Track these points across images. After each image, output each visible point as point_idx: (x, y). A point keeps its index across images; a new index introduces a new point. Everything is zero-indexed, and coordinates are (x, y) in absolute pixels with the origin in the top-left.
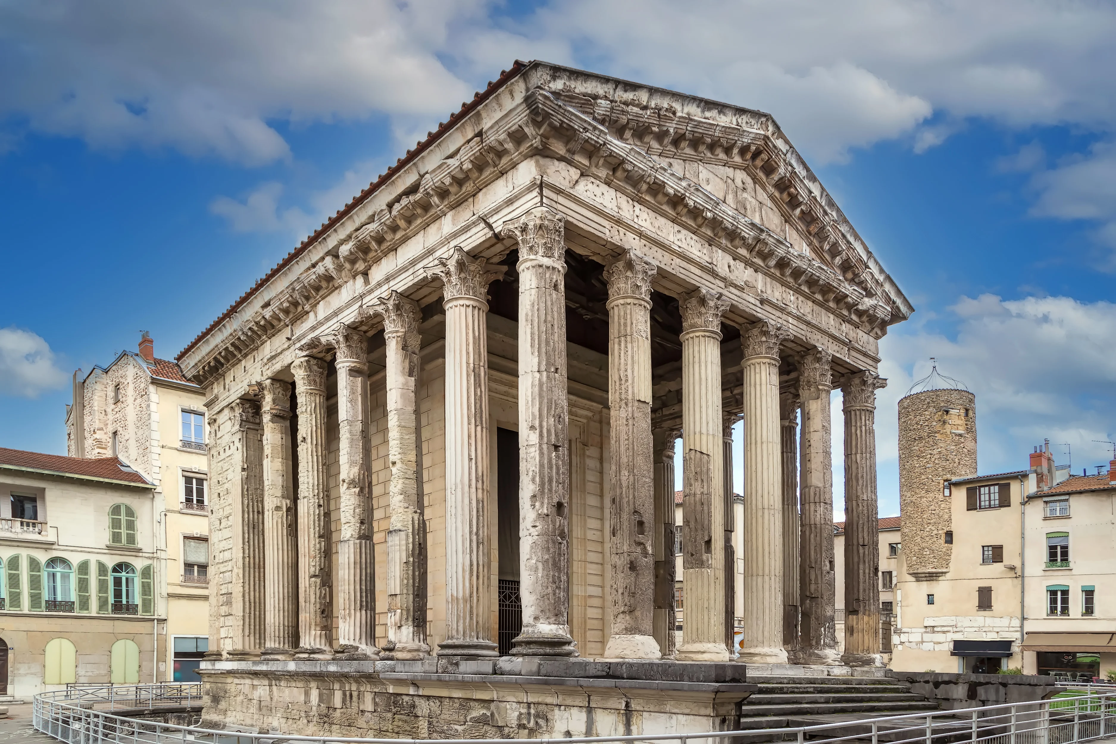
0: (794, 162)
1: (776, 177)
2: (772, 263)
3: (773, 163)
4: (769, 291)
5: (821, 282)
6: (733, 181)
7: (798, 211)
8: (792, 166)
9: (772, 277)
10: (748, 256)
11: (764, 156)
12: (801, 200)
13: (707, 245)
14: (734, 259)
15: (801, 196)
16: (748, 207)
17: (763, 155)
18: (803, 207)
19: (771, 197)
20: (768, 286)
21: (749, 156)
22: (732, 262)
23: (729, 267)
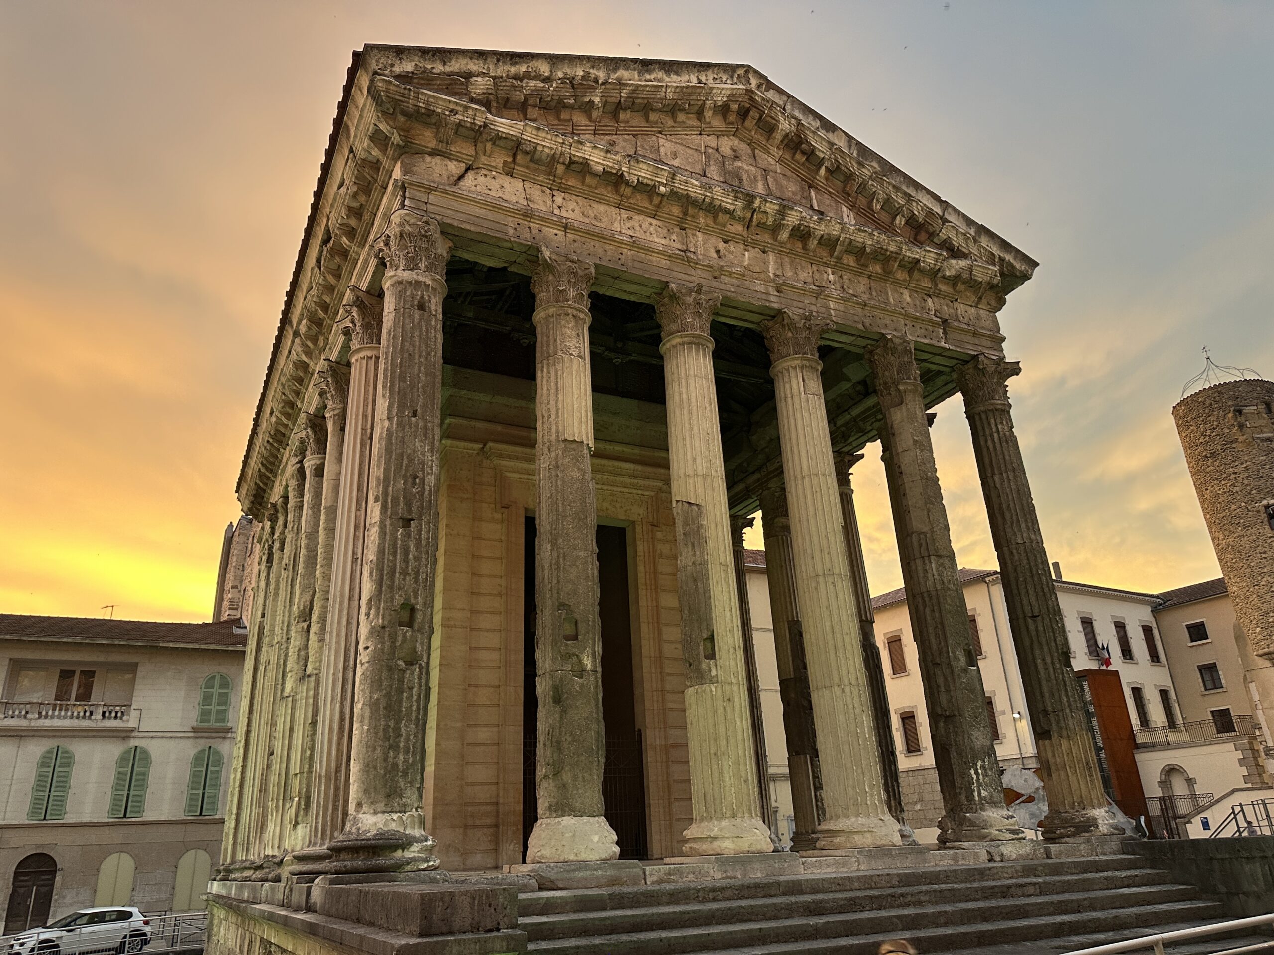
0: (797, 114)
1: (778, 136)
2: (784, 235)
3: (769, 119)
4: (789, 273)
5: (868, 250)
6: (717, 150)
7: (822, 171)
8: (795, 118)
9: (791, 253)
10: (745, 234)
11: (754, 113)
12: (822, 155)
13: (677, 230)
14: (726, 242)
15: (820, 150)
16: (744, 176)
17: (751, 113)
18: (826, 164)
19: (780, 160)
20: (788, 267)
21: (732, 118)
22: (721, 246)
23: (718, 252)
